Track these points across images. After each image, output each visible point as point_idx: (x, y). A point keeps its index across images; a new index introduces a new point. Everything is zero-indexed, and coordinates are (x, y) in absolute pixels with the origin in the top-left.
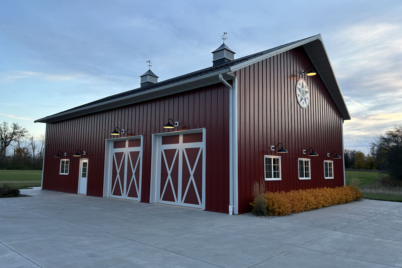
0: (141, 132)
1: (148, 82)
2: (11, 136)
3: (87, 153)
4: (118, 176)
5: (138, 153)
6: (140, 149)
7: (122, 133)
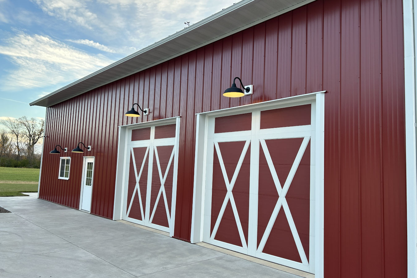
0: (176, 111)
2: (39, 133)
3: (93, 148)
4: (137, 186)
5: (171, 148)
6: (174, 142)
7: (144, 114)
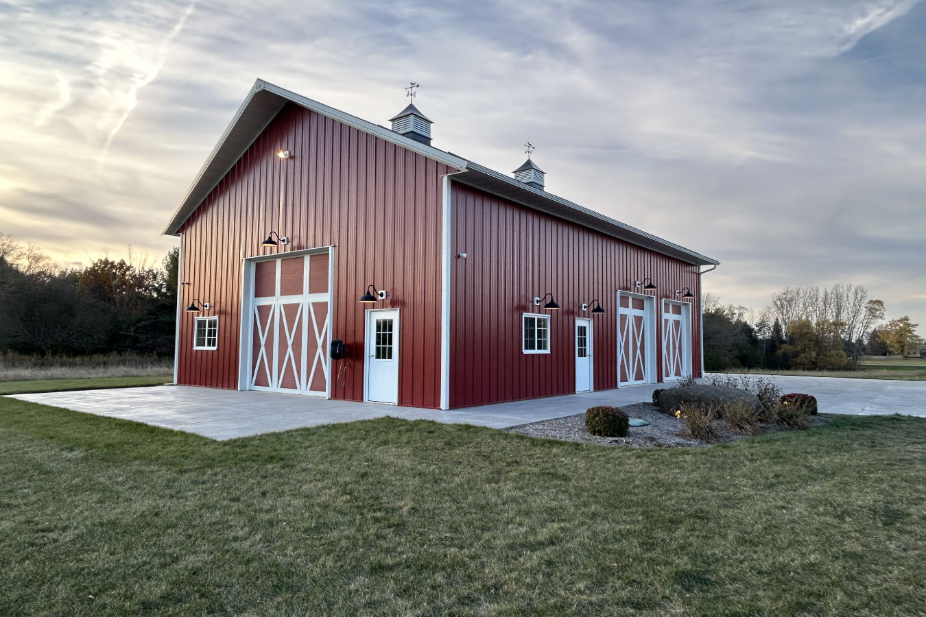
1: (412, 132)
